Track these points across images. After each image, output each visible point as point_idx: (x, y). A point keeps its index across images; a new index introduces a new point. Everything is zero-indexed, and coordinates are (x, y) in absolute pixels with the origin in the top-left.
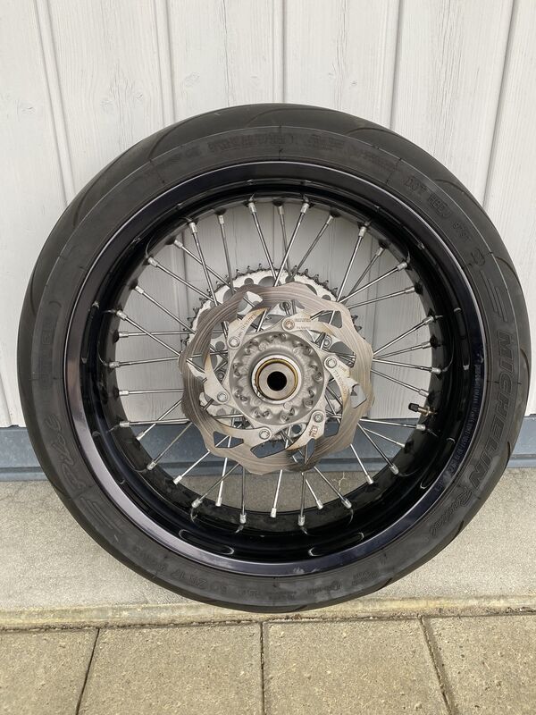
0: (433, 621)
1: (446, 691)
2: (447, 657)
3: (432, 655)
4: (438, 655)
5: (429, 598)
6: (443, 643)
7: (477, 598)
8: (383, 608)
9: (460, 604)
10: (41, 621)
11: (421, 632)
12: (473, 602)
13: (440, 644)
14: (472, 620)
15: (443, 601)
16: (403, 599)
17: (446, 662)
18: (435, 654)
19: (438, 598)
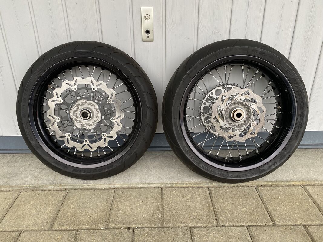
0: (306, 187)
1: (314, 202)
2: (312, 194)
3: (308, 194)
4: (310, 194)
5: (303, 181)
6: (311, 191)
7: (317, 181)
8: (290, 184)
9: (313, 183)
10: (190, 185)
11: (303, 189)
12: (317, 182)
13: (309, 192)
14: (318, 186)
15: (307, 182)
16: (295, 181)
17: (312, 195)
18: (309, 194)
19: (306, 181)
